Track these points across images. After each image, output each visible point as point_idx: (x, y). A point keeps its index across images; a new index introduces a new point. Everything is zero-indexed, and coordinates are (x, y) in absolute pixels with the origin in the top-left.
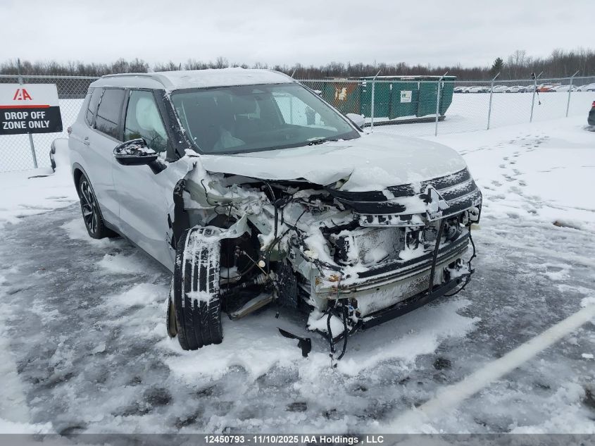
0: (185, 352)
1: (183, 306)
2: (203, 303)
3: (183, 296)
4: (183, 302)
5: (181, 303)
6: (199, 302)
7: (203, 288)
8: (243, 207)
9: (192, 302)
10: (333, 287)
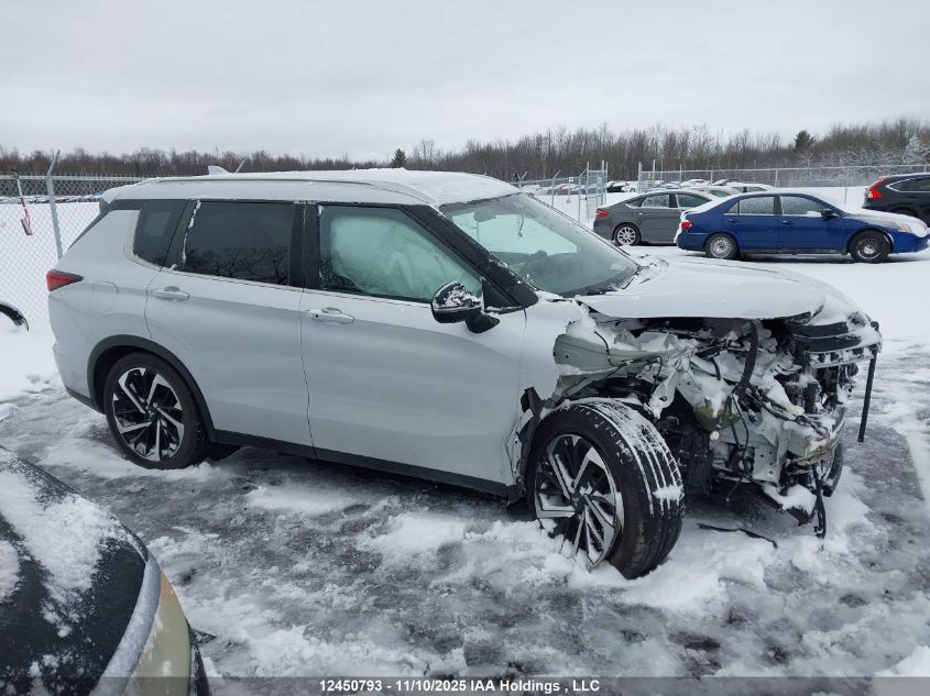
0: (632, 583)
1: (652, 512)
2: (673, 503)
3: (650, 497)
4: (651, 506)
5: (649, 508)
6: (669, 503)
7: (669, 482)
8: (671, 362)
9: (662, 504)
10: (820, 447)
